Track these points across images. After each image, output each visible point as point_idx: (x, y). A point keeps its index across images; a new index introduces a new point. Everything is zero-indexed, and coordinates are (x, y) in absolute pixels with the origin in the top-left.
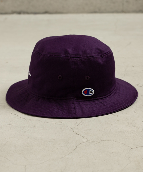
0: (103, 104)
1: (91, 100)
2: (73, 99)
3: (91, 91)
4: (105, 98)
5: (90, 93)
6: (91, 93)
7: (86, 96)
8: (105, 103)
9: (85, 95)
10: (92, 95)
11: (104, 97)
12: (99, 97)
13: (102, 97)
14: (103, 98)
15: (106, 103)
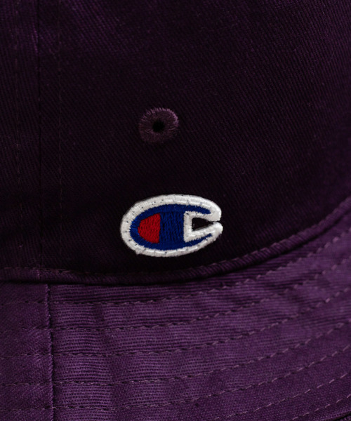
0: (297, 299)
1: (199, 279)
2: (52, 282)
3: (194, 214)
4: (314, 244)
5: (190, 234)
6: (200, 233)
7: (159, 253)
8: (311, 291)
9: (150, 252)
10: (203, 244)
11: (304, 234)
12: (268, 244)
13: (289, 242)
14: (298, 246)
15: (324, 284)
